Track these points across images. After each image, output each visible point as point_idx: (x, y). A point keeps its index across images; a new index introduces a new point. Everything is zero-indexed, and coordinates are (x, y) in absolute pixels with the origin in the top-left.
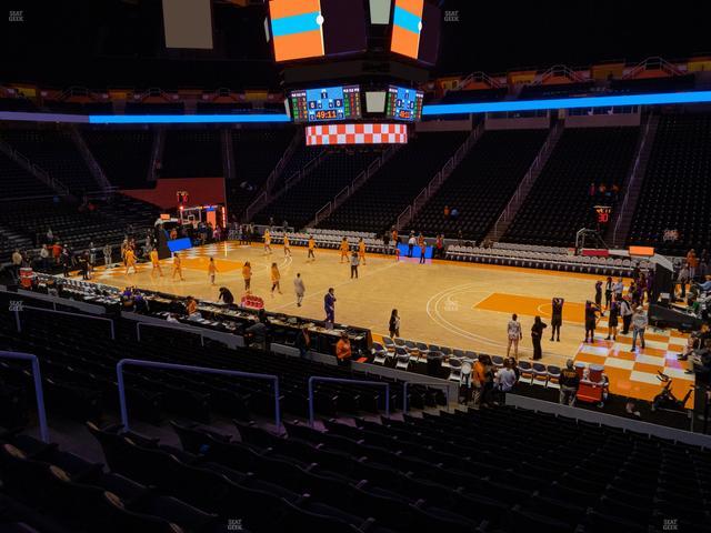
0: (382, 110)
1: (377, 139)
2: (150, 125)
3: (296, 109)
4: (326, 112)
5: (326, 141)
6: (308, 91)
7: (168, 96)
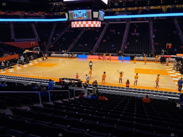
0: (97, 17)
1: (92, 26)
2: (8, 22)
3: (70, 16)
4: (80, 17)
5: (78, 26)
6: (74, 11)
7: (14, 13)
